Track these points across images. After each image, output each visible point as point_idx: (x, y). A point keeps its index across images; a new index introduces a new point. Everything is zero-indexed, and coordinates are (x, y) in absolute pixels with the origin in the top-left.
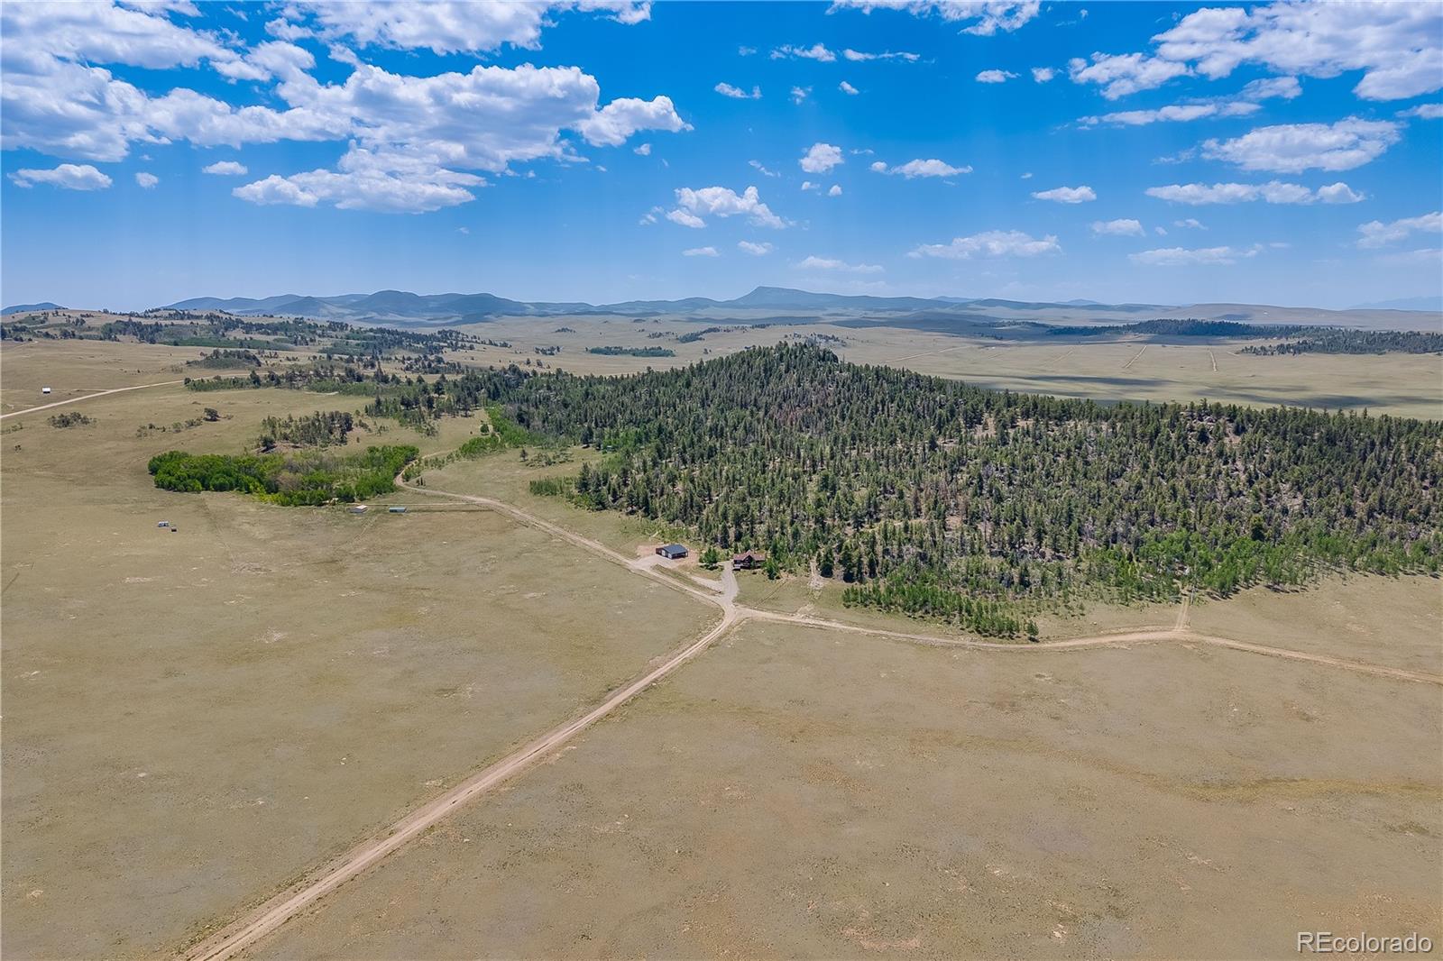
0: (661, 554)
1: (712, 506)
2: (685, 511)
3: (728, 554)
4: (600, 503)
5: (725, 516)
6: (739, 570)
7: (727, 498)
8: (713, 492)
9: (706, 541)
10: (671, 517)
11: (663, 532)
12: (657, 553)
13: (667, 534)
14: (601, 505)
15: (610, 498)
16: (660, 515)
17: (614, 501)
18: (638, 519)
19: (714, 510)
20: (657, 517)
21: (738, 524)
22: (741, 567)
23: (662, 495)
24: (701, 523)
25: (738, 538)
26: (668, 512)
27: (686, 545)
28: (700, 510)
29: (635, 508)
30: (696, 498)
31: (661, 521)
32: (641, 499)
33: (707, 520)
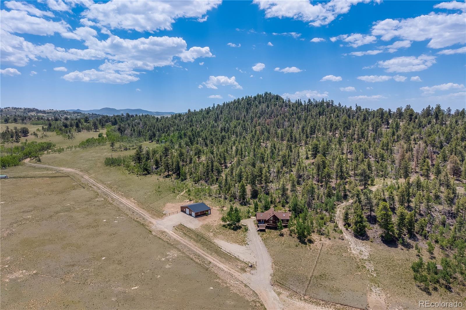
0: (185, 212)
1: (227, 170)
2: (208, 174)
3: (249, 212)
4: (147, 170)
5: (240, 176)
6: (264, 231)
7: (239, 163)
8: (227, 161)
9: (226, 199)
10: (197, 179)
11: (189, 191)
12: (182, 211)
13: (193, 193)
14: (147, 171)
15: (154, 167)
16: (188, 177)
17: (156, 169)
18: (172, 181)
19: (230, 173)
20: (185, 179)
21: (253, 183)
22: (267, 227)
23: (190, 163)
24: (221, 183)
25: (255, 195)
26: (194, 175)
27: (208, 202)
28: (219, 172)
29: (170, 173)
30: (215, 164)
31: (189, 182)
32: (174, 166)
33: (226, 180)
